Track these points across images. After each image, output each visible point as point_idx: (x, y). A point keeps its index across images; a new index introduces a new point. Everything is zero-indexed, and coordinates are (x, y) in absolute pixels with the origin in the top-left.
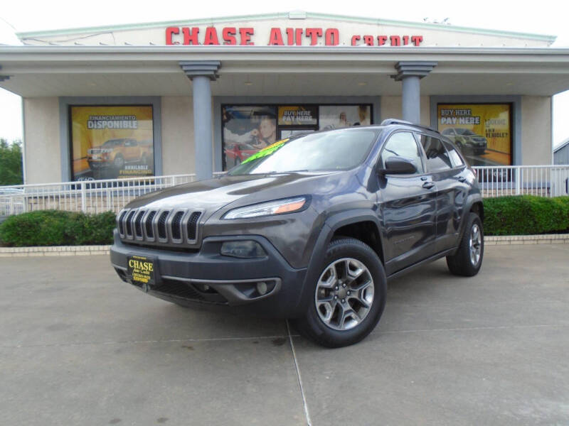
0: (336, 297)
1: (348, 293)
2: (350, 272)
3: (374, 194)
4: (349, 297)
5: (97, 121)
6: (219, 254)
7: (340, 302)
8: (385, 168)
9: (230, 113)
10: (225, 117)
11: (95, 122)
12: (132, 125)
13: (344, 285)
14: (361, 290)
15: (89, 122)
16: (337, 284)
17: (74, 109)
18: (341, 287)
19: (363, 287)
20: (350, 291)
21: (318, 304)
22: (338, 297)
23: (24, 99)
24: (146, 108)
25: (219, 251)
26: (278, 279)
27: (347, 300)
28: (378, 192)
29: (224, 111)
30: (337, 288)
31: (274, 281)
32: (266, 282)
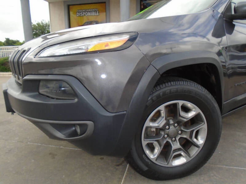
0: (166, 136)
1: (180, 132)
2: (182, 114)
3: (219, 40)
4: (179, 136)
5: (80, 12)
6: (37, 93)
7: (170, 141)
8: (233, 13)
9: (145, 4)
10: (142, 7)
11: (80, 13)
12: (96, 14)
13: (176, 125)
14: (193, 131)
15: (77, 13)
16: (168, 124)
17: (71, 7)
18: (172, 127)
19: (195, 129)
20: (182, 131)
21: (144, 143)
22: (168, 135)
23: (49, 3)
24: (103, 4)
25: (38, 90)
26: (89, 123)
27: (177, 139)
28: (224, 38)
29: (142, 3)
30: (167, 127)
31: (86, 125)
32: (79, 125)
